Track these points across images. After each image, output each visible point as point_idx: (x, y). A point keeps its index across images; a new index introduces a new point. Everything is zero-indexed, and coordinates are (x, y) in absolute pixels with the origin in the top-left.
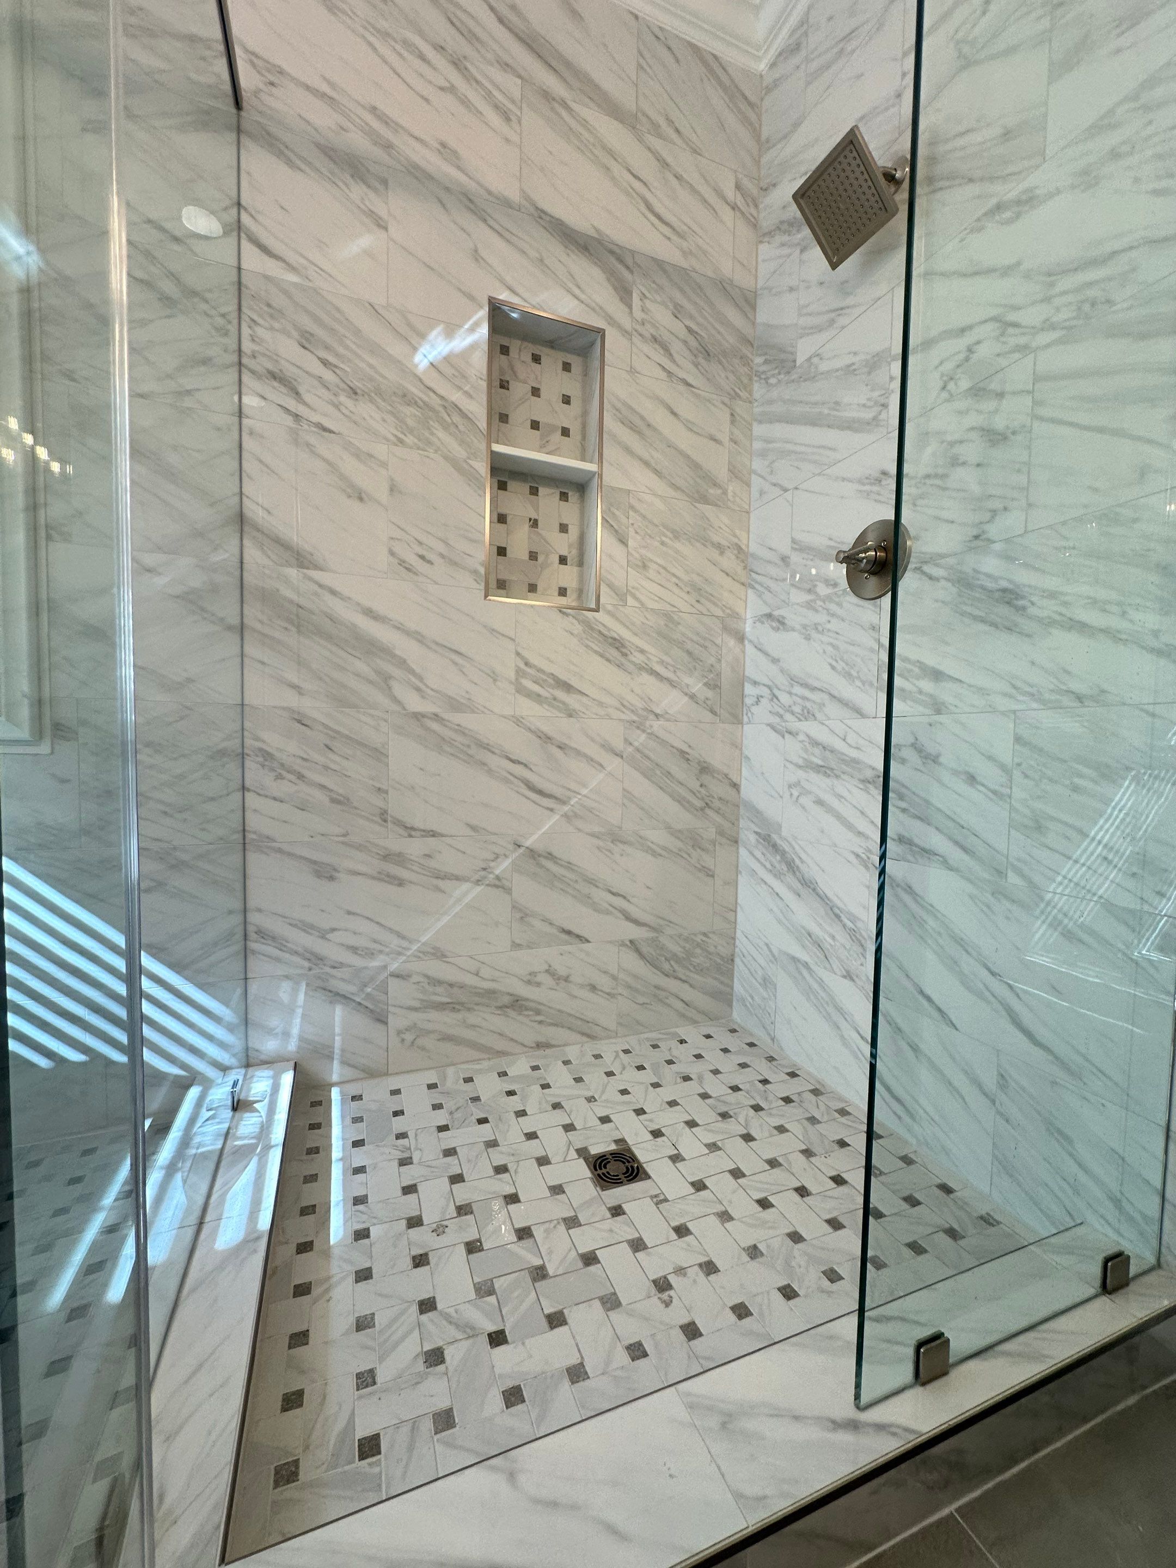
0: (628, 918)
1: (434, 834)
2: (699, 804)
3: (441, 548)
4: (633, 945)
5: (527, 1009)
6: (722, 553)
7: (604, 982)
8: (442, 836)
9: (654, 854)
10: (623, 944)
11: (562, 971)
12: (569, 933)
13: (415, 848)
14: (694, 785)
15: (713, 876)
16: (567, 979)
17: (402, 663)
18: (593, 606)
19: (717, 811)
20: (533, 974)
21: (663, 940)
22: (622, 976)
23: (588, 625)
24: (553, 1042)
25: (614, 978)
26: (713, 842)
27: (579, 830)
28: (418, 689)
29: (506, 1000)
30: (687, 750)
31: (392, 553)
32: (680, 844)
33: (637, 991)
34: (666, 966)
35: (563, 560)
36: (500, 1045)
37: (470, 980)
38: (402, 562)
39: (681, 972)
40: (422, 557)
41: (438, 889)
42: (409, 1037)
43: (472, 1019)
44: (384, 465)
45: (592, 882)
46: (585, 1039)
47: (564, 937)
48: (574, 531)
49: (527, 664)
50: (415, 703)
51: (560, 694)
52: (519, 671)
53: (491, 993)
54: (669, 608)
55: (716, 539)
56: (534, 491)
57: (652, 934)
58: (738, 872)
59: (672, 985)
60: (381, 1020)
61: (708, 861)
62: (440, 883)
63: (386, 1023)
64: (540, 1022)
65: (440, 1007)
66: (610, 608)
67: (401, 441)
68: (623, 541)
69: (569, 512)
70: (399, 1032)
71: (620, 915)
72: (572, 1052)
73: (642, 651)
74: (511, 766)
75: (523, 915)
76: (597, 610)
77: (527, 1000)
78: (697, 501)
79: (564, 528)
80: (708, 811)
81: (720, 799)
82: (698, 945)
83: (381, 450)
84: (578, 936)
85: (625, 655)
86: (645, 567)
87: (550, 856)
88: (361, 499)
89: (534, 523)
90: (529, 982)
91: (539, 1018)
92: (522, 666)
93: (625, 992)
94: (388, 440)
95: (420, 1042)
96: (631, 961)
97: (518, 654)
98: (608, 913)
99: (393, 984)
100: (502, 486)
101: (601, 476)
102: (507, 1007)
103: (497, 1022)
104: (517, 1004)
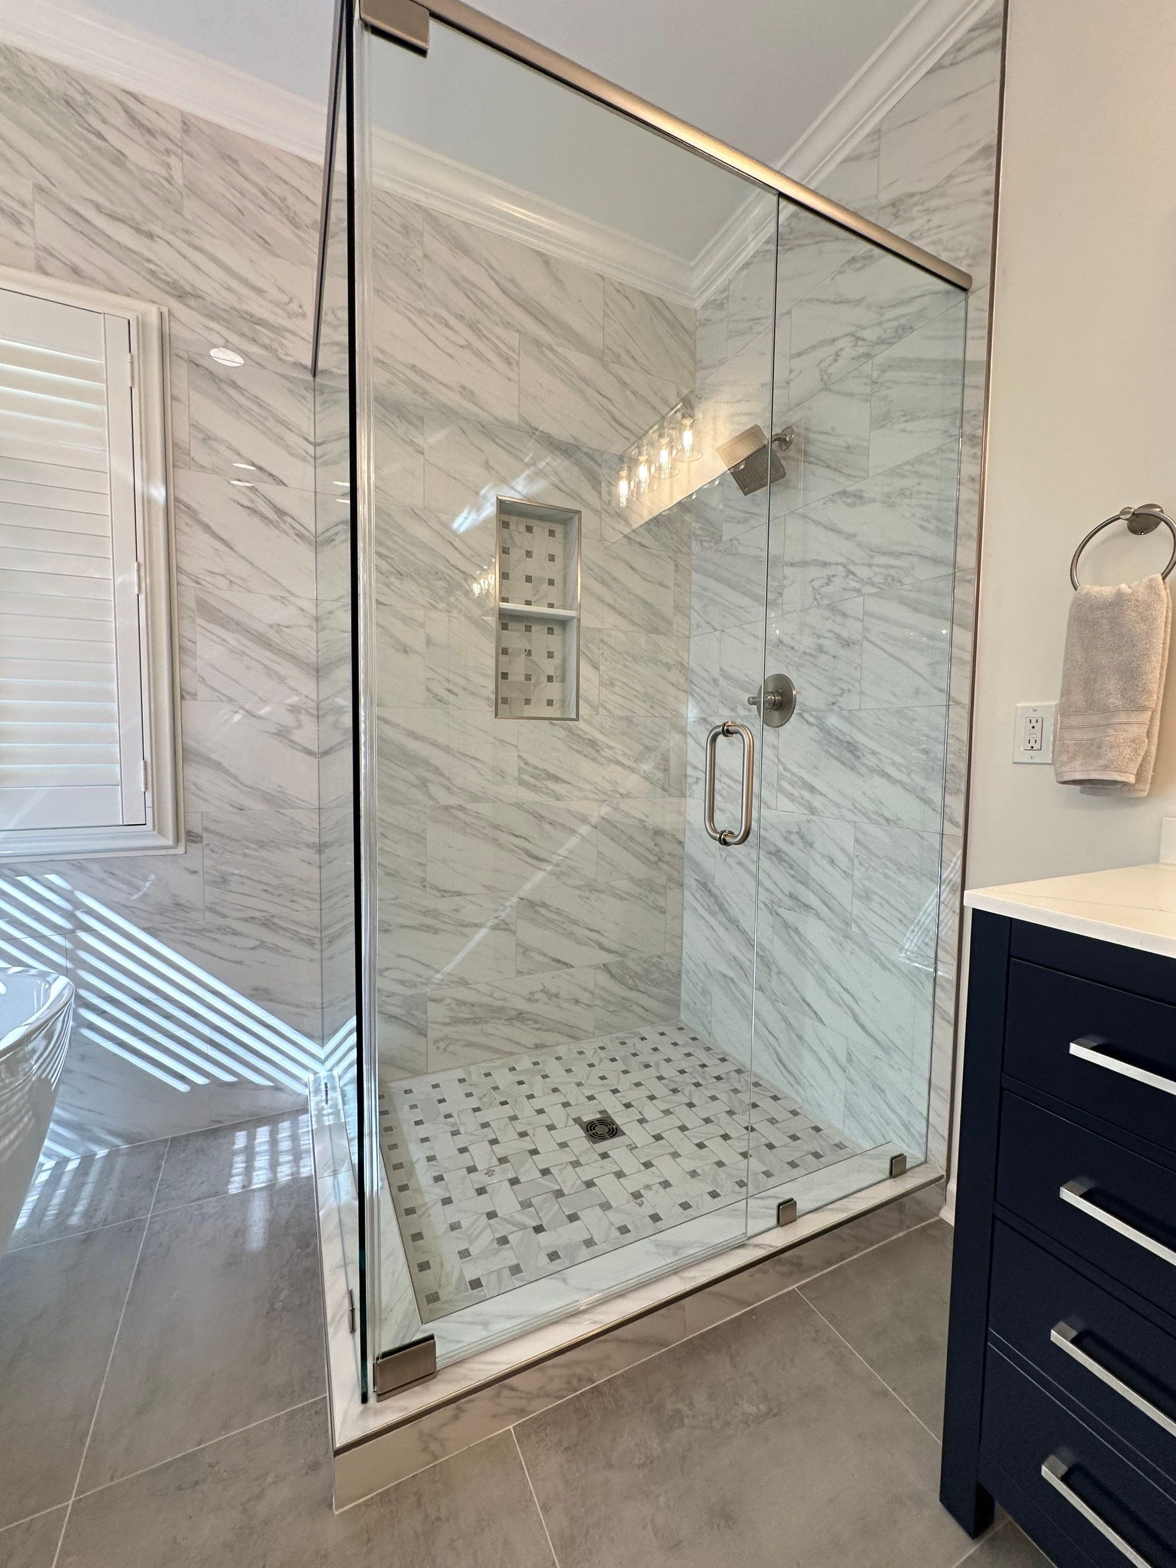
0: (602, 947)
1: (459, 894)
2: (654, 859)
3: (463, 682)
4: (606, 968)
5: (528, 1020)
6: (669, 669)
7: (585, 998)
8: (466, 894)
9: (621, 899)
10: (598, 967)
11: (553, 990)
12: (558, 961)
13: (444, 905)
14: (650, 844)
15: (664, 912)
16: (557, 996)
17: (437, 771)
18: (574, 717)
19: (668, 863)
20: (532, 993)
21: (629, 963)
22: (597, 991)
23: (570, 731)
24: (547, 1043)
25: (592, 993)
26: (665, 887)
27: (565, 884)
28: (449, 789)
29: (513, 1013)
30: (644, 818)
31: (428, 690)
32: (639, 890)
33: (608, 1002)
34: (630, 982)
35: (550, 679)
36: (509, 1047)
37: (486, 1000)
38: (435, 695)
39: (641, 986)
40: (450, 691)
41: (463, 935)
42: (442, 1045)
43: (489, 1028)
44: (422, 625)
45: (575, 922)
46: (571, 1040)
47: (554, 964)
48: (557, 660)
49: (526, 763)
50: (444, 798)
51: (551, 785)
52: (520, 770)
53: (501, 1009)
54: (629, 714)
55: (665, 660)
56: (528, 629)
57: (620, 959)
58: (683, 909)
59: (633, 995)
60: (423, 1033)
61: (662, 902)
62: (464, 930)
63: (426, 1036)
64: (538, 1029)
65: (465, 1021)
66: (586, 717)
67: (434, 607)
68: (596, 667)
69: (553, 642)
70: (435, 1042)
71: (596, 946)
72: (562, 1050)
73: (610, 748)
74: (515, 840)
75: (525, 950)
76: (577, 719)
77: (528, 1013)
78: (651, 633)
79: (550, 655)
80: (660, 863)
81: (670, 854)
82: (654, 965)
83: (419, 614)
84: (565, 963)
85: (598, 751)
86: (612, 684)
87: (544, 905)
88: (406, 652)
89: (529, 653)
90: (530, 1000)
91: (537, 1026)
92: (522, 765)
93: (599, 1003)
94: (424, 606)
95: (451, 1048)
96: (603, 978)
97: (520, 757)
98: (586, 945)
99: (431, 1006)
100: (505, 627)
101: (579, 620)
102: (512, 1019)
103: (506, 1030)
104: (520, 1017)
